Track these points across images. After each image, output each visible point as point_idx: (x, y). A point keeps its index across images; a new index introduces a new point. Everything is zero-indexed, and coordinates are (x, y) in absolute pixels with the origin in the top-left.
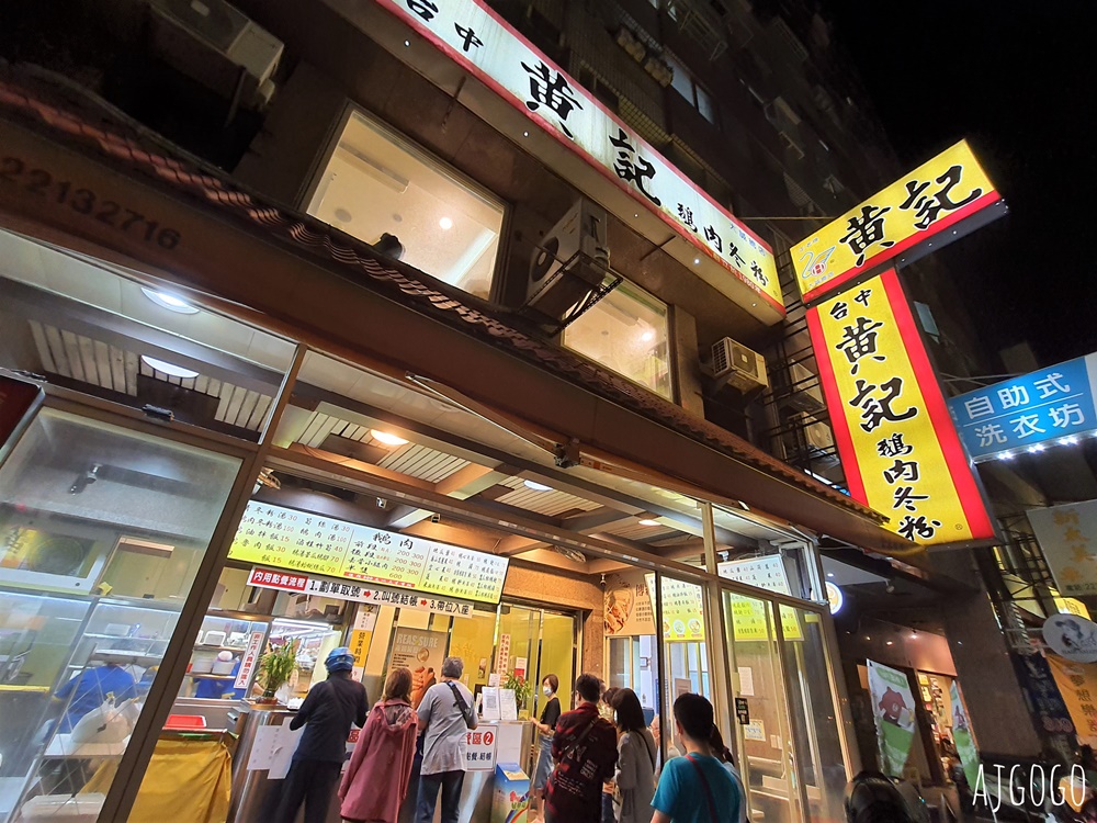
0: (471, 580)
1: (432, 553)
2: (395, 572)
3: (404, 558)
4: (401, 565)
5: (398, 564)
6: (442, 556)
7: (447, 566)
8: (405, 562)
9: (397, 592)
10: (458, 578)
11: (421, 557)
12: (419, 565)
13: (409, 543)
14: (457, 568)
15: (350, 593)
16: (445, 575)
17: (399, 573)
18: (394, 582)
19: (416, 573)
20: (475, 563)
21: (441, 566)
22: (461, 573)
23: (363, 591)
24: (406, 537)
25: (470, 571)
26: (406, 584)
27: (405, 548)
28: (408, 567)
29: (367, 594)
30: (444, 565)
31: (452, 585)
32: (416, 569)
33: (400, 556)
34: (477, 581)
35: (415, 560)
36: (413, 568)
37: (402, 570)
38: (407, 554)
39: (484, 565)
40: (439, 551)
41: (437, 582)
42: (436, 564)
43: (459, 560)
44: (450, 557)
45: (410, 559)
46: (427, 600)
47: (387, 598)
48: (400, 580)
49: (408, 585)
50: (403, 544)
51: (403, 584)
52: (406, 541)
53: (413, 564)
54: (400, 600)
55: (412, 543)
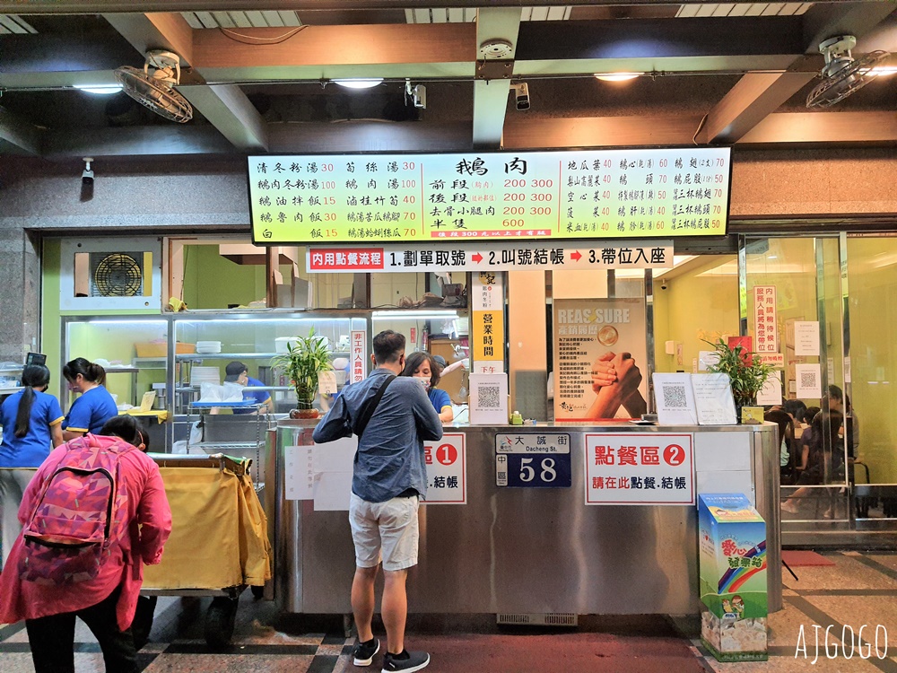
0: (656, 203)
1: (567, 173)
2: (510, 217)
3: (518, 190)
4: (517, 204)
5: (511, 204)
6: (586, 173)
7: (602, 188)
8: (521, 197)
9: (524, 247)
10: (628, 204)
11: (548, 183)
12: (547, 197)
13: (521, 165)
14: (623, 188)
15: (450, 261)
16: (602, 204)
17: (517, 217)
18: (513, 232)
19: (547, 211)
20: (656, 171)
21: (591, 191)
22: (633, 195)
23: (468, 255)
24: (510, 157)
25: (647, 188)
26: (535, 232)
27: (515, 174)
28: (528, 204)
29: (477, 258)
30: (595, 188)
31: (620, 219)
32: (544, 204)
33: (512, 190)
34: (669, 203)
35: (539, 190)
36: (538, 204)
37: (521, 210)
38: (521, 183)
39: (677, 171)
40: (578, 165)
41: (591, 219)
42: (578, 190)
43: (622, 172)
44: (602, 172)
45: (529, 191)
46: (581, 251)
47: (512, 258)
48: (523, 228)
49: (539, 233)
50: (509, 168)
51: (530, 233)
52: (514, 162)
53: (536, 197)
54: (532, 259)
55: (525, 162)
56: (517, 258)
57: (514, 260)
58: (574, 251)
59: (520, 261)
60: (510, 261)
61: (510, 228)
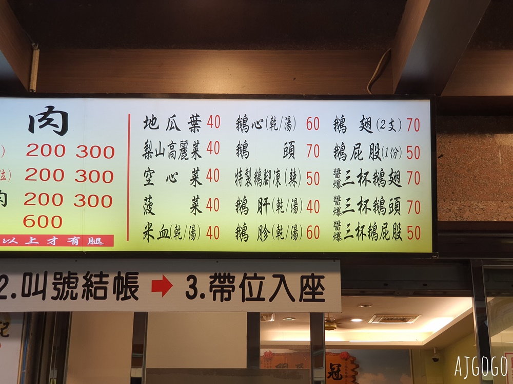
0: (303, 192)
1: (141, 135)
2: (36, 211)
3: (52, 163)
4: (51, 187)
5: (38, 187)
6: (177, 137)
7: (206, 162)
8: (57, 175)
9: (65, 267)
10: (253, 194)
11: (107, 152)
12: (106, 177)
13: (57, 119)
14: (243, 164)
16: (206, 191)
17: (50, 211)
18: (43, 239)
19: (105, 201)
20: (301, 137)
21: (185, 168)
22: (262, 178)
24: (38, 105)
25: (286, 165)
26: (83, 240)
27: (46, 135)
28: (70, 188)
30: (192, 163)
31: (240, 219)
32: (100, 189)
33: (39, 162)
34: (325, 193)
35: (89, 164)
36: (88, 188)
37: (57, 199)
38: (58, 151)
39: (338, 138)
40: (162, 122)
41: (185, 218)
42: (162, 166)
43: (241, 137)
44: (205, 135)
45: (71, 163)
46: (171, 278)
47: (40, 288)
48: (62, 231)
49: (91, 241)
50: (37, 124)
51: (75, 241)
52: (46, 114)
53: (85, 176)
54: (79, 290)
55: (65, 115)
56: (50, 286)
57: (43, 292)
58: (159, 277)
59: (55, 293)
60: (36, 293)
61: (37, 231)
